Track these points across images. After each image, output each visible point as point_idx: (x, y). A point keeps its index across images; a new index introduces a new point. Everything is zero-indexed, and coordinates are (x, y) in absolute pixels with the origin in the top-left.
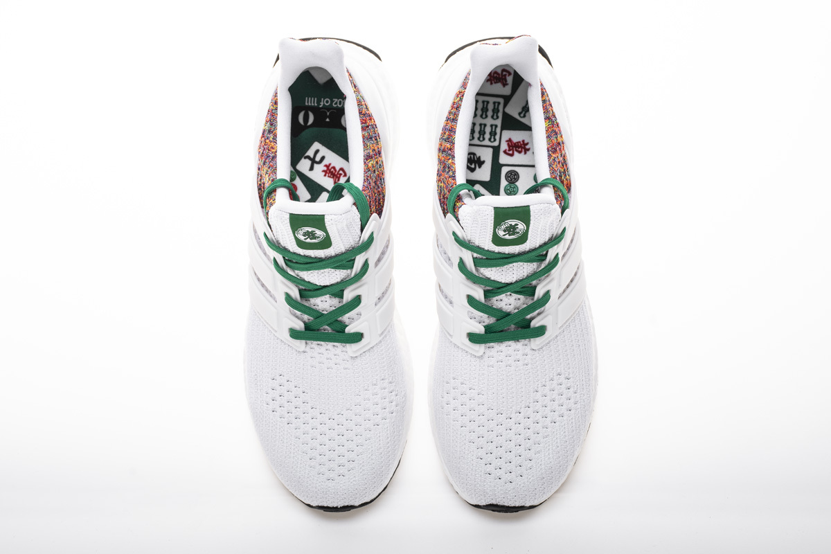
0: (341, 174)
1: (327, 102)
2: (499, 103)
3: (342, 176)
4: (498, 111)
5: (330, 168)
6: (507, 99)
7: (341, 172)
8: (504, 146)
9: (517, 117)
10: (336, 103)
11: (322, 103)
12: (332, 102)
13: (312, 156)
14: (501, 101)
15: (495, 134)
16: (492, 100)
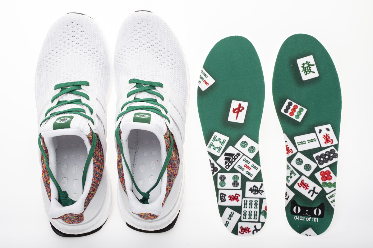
0: (300, 184)
1: (307, 219)
2: (244, 218)
3: (300, 183)
4: (244, 215)
5: (306, 188)
6: (240, 220)
7: (300, 185)
8: (240, 198)
9: (235, 212)
10: (303, 218)
11: (310, 219)
12: (305, 219)
13: (314, 194)
14: (242, 220)
15: (244, 204)
16: (247, 220)
